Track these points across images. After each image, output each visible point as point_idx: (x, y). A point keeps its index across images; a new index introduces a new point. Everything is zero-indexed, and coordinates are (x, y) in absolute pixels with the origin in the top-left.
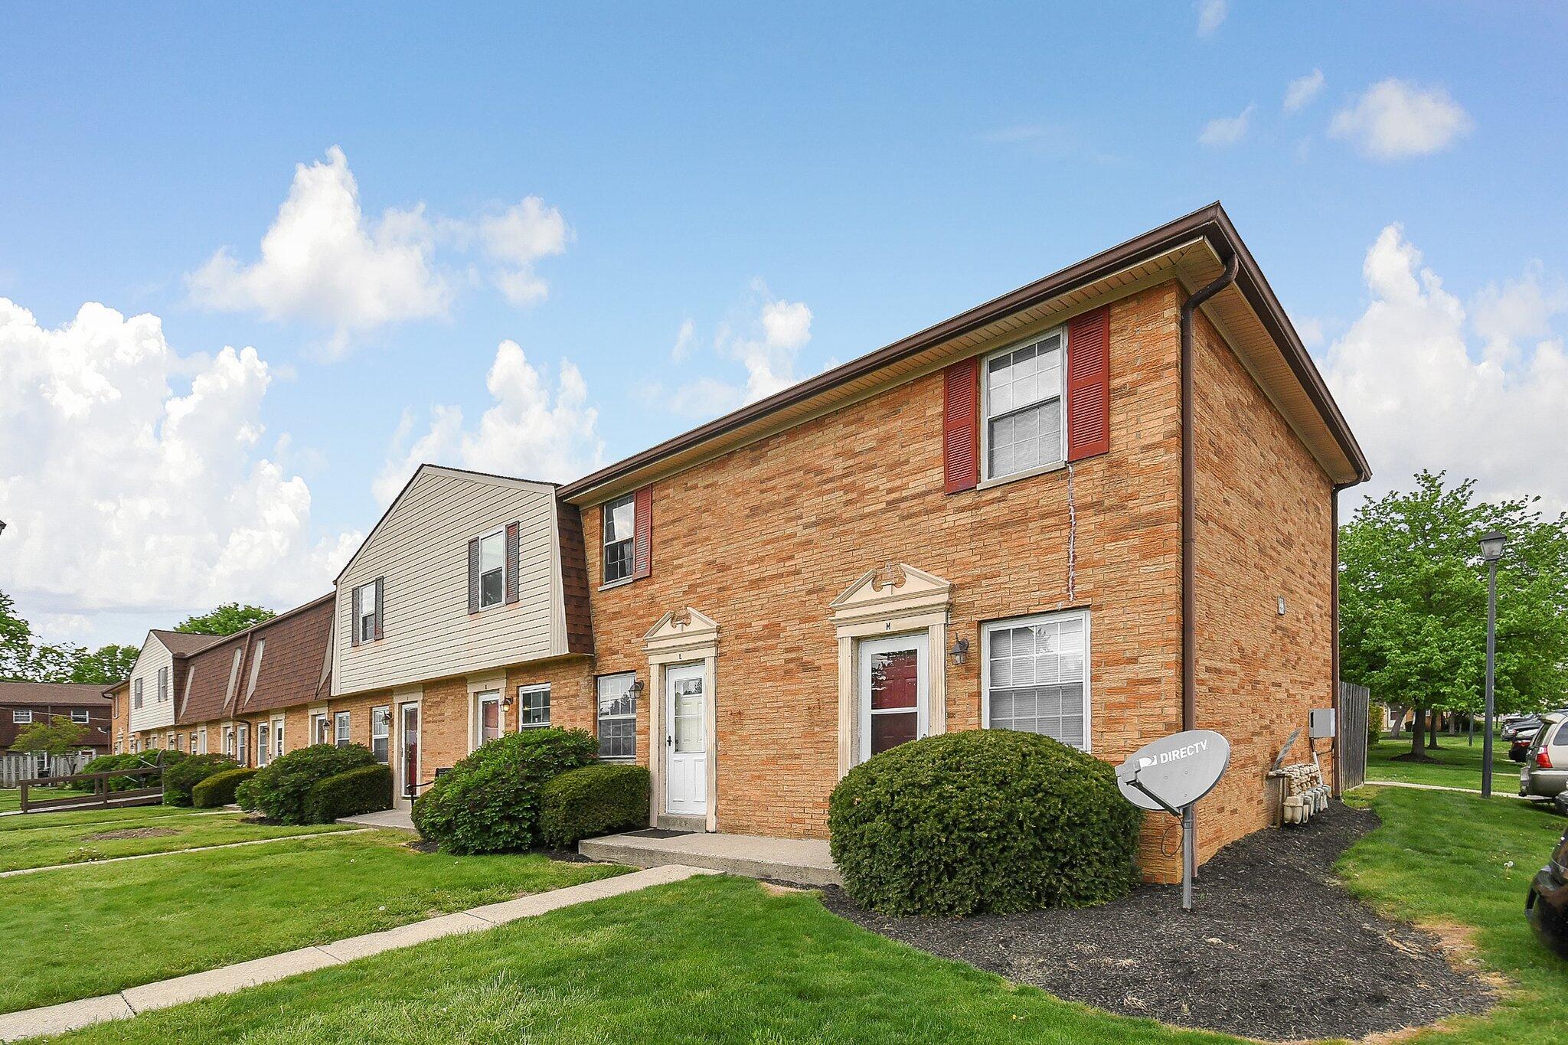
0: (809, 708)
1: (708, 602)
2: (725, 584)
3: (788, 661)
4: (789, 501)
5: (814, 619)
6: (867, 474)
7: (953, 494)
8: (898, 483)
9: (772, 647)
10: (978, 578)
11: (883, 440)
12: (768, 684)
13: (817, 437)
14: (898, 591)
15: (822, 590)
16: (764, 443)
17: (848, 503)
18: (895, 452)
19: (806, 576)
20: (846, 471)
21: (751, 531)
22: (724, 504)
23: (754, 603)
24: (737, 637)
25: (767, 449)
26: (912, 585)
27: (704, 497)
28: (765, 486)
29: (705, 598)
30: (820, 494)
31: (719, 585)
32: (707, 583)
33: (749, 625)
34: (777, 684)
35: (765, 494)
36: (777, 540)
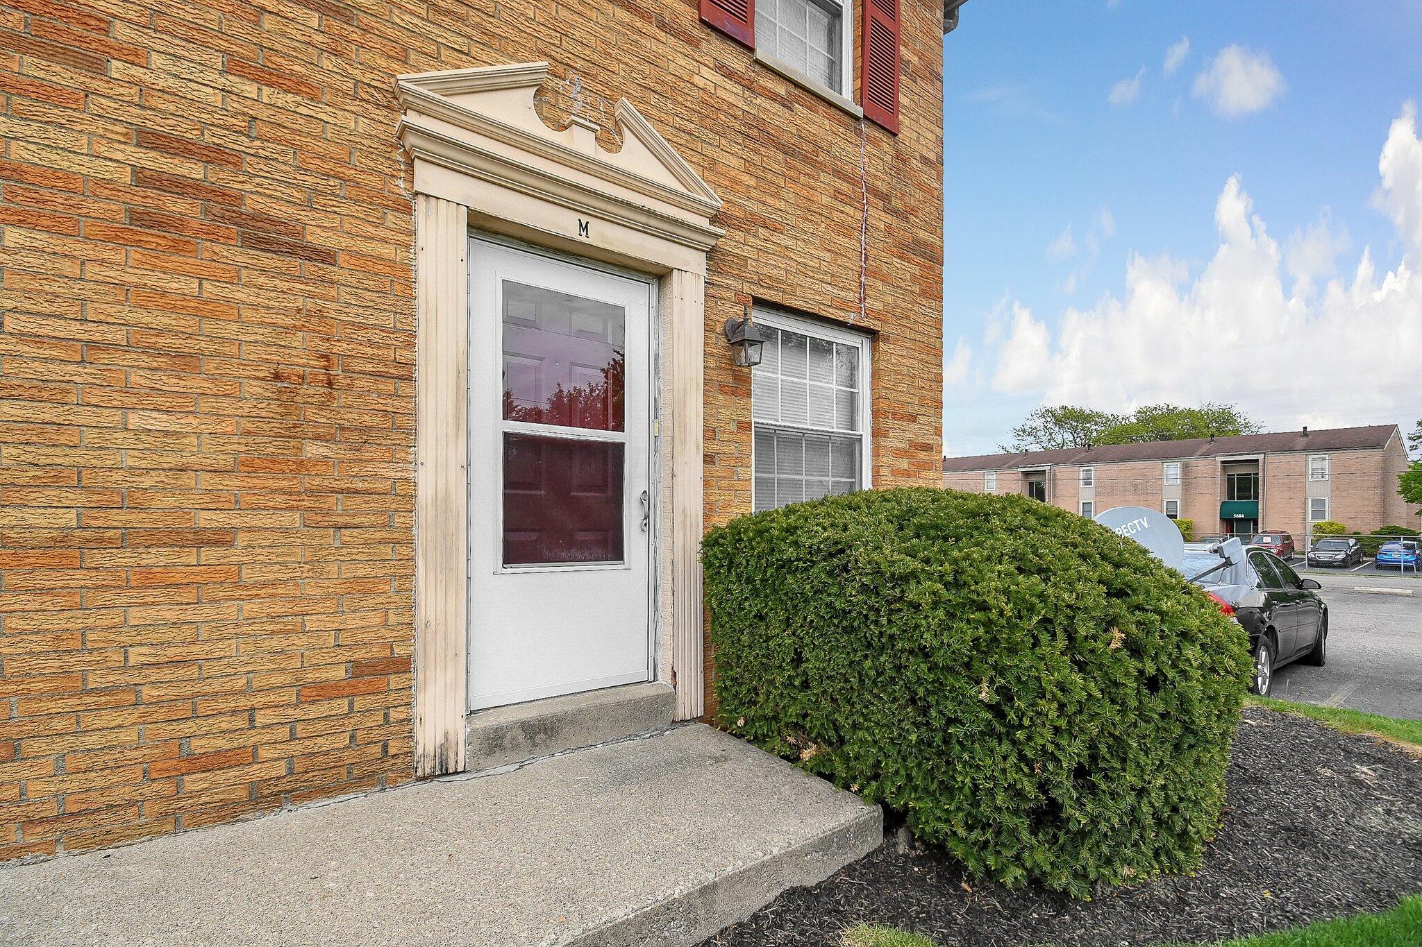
7: (712, 28)
14: (607, 158)
26: (639, 162)
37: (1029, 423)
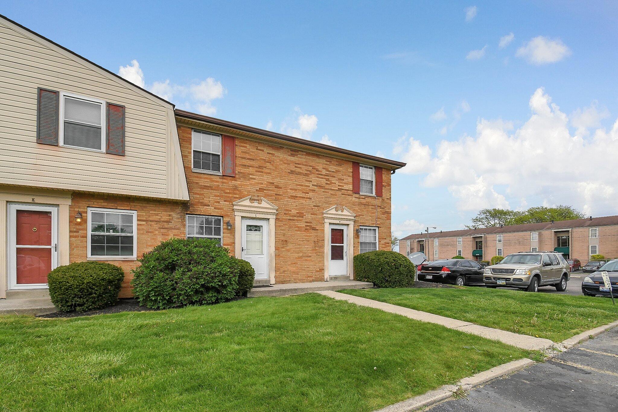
0: (314, 242)
1: (270, 197)
2: (279, 193)
3: (306, 226)
4: (306, 175)
5: (316, 214)
6: (333, 178)
7: (354, 193)
8: (341, 184)
9: (300, 220)
10: (360, 215)
11: (337, 171)
12: (299, 232)
13: (318, 160)
14: (342, 213)
15: (319, 206)
16: (298, 151)
17: (327, 184)
18: (340, 175)
19: (313, 200)
20: (326, 174)
21: (291, 178)
22: (278, 164)
23: (292, 204)
24: (285, 214)
25: (298, 153)
26: (345, 212)
27: (267, 157)
28: (297, 165)
29: (268, 195)
30: (318, 177)
31: (276, 193)
32: (269, 190)
33: (291, 211)
34: (302, 233)
35: (297, 169)
36: (302, 185)
37: (479, 216)
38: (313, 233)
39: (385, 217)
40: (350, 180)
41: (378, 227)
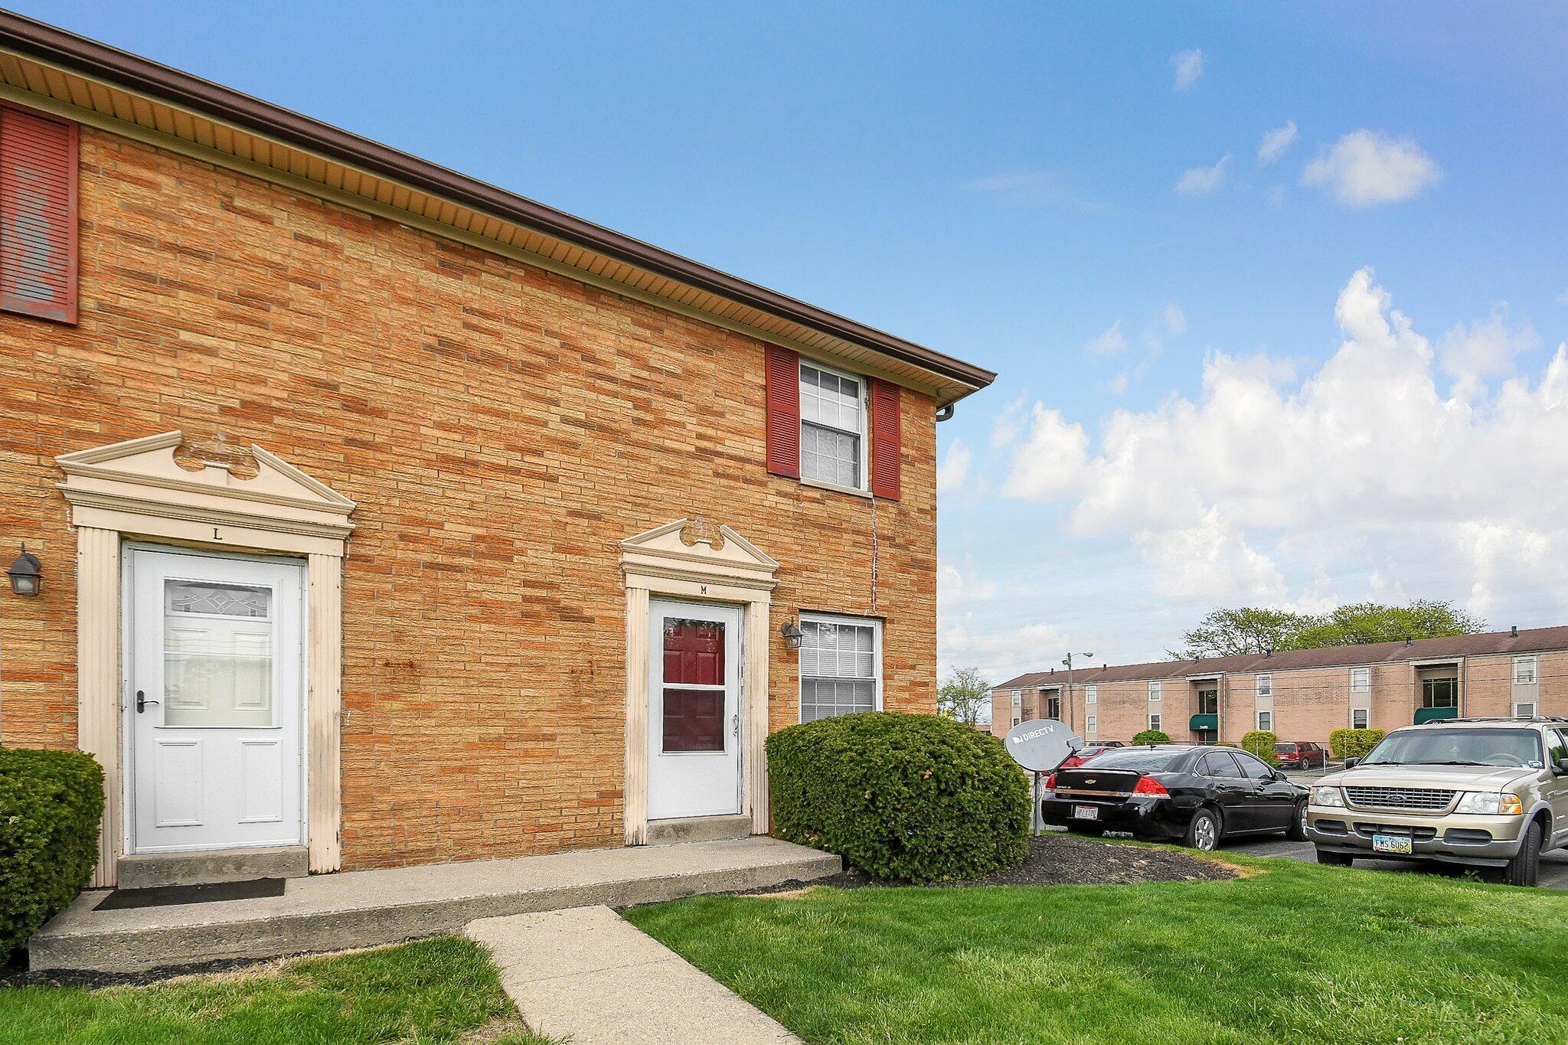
0: (572, 672)
1: (311, 453)
2: (369, 438)
3: (528, 600)
4: (527, 369)
5: (582, 552)
6: (667, 400)
7: (774, 474)
8: (710, 432)
9: (494, 573)
10: (800, 568)
11: (690, 375)
12: (484, 627)
13: (590, 312)
14: (716, 554)
15: (597, 517)
16: (480, 255)
17: (638, 421)
18: (705, 394)
19: (568, 489)
20: (635, 380)
21: (441, 375)
22: (362, 297)
23: (449, 493)
24: (403, 537)
25: (478, 265)
26: (732, 551)
27: (295, 254)
28: (475, 320)
29: (300, 442)
30: (592, 388)
31: (351, 435)
32: (309, 418)
33: (440, 526)
34: (506, 629)
35: (476, 335)
36: (505, 415)
38: (566, 635)
39: (913, 583)
40: (756, 417)
41: (883, 620)
